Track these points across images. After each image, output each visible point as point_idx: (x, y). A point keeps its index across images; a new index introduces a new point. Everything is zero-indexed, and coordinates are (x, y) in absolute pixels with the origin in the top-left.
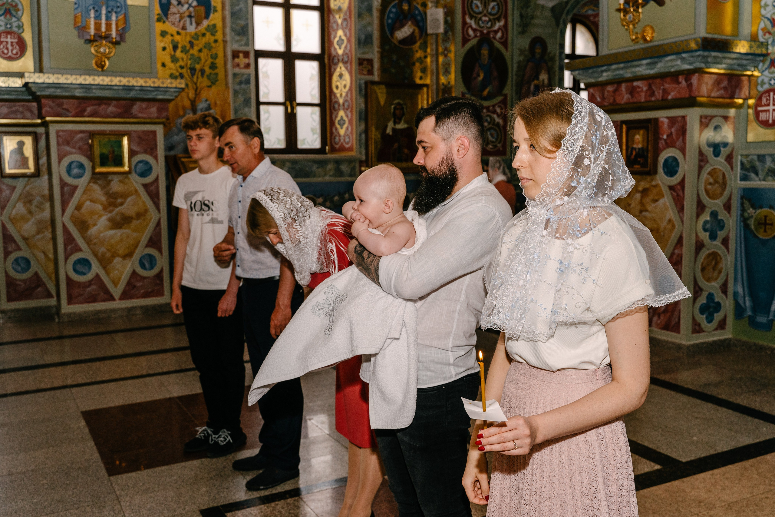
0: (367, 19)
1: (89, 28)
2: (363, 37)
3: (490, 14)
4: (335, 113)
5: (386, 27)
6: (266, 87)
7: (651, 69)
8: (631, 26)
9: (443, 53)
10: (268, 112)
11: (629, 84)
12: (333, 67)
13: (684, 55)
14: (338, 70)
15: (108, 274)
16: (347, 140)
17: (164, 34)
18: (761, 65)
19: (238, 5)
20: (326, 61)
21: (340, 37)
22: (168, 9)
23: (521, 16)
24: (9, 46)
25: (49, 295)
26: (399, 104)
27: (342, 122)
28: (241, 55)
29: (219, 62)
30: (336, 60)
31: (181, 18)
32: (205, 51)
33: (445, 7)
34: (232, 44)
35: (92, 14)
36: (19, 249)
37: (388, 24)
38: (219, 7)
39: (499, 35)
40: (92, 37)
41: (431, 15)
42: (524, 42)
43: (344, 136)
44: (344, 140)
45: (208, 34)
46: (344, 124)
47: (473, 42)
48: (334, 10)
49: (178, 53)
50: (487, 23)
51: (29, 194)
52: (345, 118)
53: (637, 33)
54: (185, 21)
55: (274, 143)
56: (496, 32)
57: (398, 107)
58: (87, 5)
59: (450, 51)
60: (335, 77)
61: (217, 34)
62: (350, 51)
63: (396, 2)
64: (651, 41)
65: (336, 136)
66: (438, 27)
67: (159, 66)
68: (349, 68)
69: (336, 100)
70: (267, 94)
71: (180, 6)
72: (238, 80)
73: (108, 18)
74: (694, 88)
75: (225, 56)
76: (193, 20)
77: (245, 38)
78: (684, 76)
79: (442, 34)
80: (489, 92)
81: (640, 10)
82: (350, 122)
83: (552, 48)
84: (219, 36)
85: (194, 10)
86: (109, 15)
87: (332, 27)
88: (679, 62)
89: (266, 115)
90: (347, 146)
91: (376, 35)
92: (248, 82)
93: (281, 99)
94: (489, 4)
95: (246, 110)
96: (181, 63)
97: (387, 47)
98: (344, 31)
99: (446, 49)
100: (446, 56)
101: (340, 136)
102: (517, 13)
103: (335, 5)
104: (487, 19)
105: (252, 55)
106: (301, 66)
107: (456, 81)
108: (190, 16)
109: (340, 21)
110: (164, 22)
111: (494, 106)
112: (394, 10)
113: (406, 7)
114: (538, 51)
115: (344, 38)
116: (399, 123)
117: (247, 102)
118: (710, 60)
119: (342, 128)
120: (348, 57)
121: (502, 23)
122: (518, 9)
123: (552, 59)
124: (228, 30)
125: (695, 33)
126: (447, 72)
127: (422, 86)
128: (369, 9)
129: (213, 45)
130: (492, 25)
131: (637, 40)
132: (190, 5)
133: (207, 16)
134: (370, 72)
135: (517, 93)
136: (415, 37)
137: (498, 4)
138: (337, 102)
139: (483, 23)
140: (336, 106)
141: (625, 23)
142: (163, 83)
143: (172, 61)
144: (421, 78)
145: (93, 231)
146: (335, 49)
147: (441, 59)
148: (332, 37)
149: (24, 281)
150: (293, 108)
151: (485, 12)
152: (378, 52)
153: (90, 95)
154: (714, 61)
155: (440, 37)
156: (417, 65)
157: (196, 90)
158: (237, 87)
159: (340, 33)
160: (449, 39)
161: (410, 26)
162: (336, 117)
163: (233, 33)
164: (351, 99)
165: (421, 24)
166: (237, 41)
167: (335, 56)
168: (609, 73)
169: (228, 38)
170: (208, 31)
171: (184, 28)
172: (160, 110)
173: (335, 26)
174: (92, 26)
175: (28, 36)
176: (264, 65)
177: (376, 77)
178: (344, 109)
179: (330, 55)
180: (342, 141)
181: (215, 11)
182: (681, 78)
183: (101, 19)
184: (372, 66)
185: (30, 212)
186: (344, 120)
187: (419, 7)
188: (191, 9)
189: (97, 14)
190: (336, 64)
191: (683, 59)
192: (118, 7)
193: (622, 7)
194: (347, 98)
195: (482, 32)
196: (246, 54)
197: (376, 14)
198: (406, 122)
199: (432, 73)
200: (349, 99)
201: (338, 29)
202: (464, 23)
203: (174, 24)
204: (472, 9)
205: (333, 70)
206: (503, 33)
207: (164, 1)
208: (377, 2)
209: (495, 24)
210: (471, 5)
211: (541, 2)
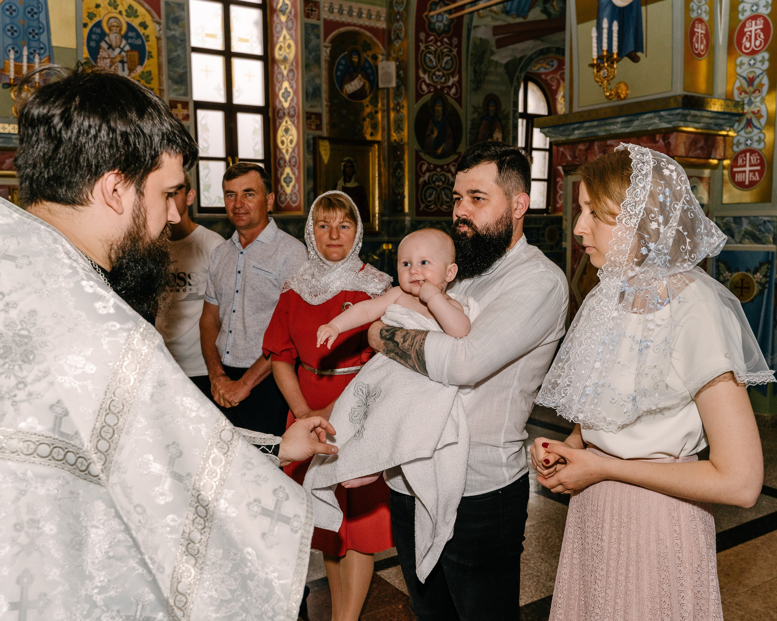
0: (315, 71)
1: (9, 71)
2: (311, 90)
3: (444, 69)
4: (280, 170)
5: (335, 80)
6: (206, 141)
7: (627, 127)
8: (605, 82)
9: (395, 109)
10: (208, 168)
11: (602, 143)
12: (278, 121)
13: (662, 113)
14: (284, 124)
16: (294, 199)
18: (736, 125)
19: (176, 51)
20: (270, 115)
21: (286, 88)
22: (98, 53)
23: (475, 72)
26: (349, 161)
27: (288, 180)
28: (179, 106)
30: (281, 114)
31: (113, 63)
33: (397, 60)
34: (169, 94)
35: (12, 55)
37: (337, 76)
39: (453, 91)
40: (12, 81)
41: (383, 68)
42: (478, 99)
43: (291, 195)
44: (291, 199)
46: (291, 182)
47: (426, 98)
48: (278, 61)
50: (441, 78)
52: (291, 175)
53: (611, 90)
54: (117, 66)
55: (214, 202)
56: (450, 88)
57: (348, 164)
58: (5, 46)
59: (403, 107)
60: (280, 132)
61: (152, 82)
62: (297, 104)
63: (346, 53)
64: (625, 98)
65: (282, 194)
66: (390, 81)
68: (296, 122)
69: (281, 156)
70: (207, 148)
71: (111, 50)
73: (30, 60)
74: (672, 148)
76: (126, 66)
77: (183, 87)
78: (662, 135)
79: (393, 88)
80: (443, 150)
81: (615, 66)
82: (297, 180)
83: (506, 106)
84: (155, 84)
85: (127, 55)
86: (32, 56)
87: (277, 78)
88: (656, 120)
89: (206, 171)
90: (294, 205)
91: (324, 87)
93: (222, 154)
94: (443, 59)
97: (336, 101)
98: (290, 83)
99: (398, 104)
100: (398, 112)
101: (286, 195)
102: (470, 68)
103: (280, 55)
104: (440, 73)
105: (191, 106)
106: (242, 118)
107: (409, 138)
108: (122, 62)
109: (285, 73)
111: (448, 165)
112: (343, 62)
113: (355, 59)
114: (492, 108)
115: (289, 90)
116: (349, 182)
118: (689, 118)
119: (288, 186)
120: (295, 110)
121: (456, 79)
122: (471, 65)
123: (507, 117)
124: (164, 78)
125: (672, 91)
126: (399, 128)
127: (373, 143)
128: (317, 60)
130: (446, 79)
131: (610, 97)
132: (122, 50)
133: (141, 63)
134: (319, 127)
136: (366, 91)
137: (452, 59)
138: (283, 158)
139: (437, 78)
140: (282, 162)
141: (597, 79)
144: (371, 134)
146: (280, 102)
147: (392, 115)
148: (277, 89)
151: (439, 67)
152: (327, 106)
153: (11, 145)
154: (693, 120)
155: (391, 91)
156: (368, 120)
159: (286, 84)
160: (401, 93)
161: (360, 79)
162: (282, 174)
163: (170, 82)
164: (299, 155)
165: (371, 78)
166: (175, 90)
167: (280, 109)
168: (581, 131)
169: (165, 87)
170: (143, 79)
173: (280, 77)
174: (12, 69)
176: (203, 118)
177: (325, 132)
178: (290, 166)
179: (274, 109)
180: (288, 199)
181: (151, 56)
182: (658, 137)
183: (22, 62)
184: (321, 120)
186: (291, 178)
187: (369, 59)
188: (123, 54)
189: (18, 55)
190: (282, 118)
191: (661, 117)
192: (42, 48)
193: (595, 62)
194: (293, 154)
195: (435, 88)
196: (185, 105)
197: (324, 65)
198: (356, 181)
199: (383, 130)
200: (296, 155)
201: (283, 81)
202: (418, 77)
204: (425, 63)
205: (278, 124)
206: (457, 88)
207: (93, 44)
208: (325, 53)
209: (449, 79)
210: (425, 59)
211: (495, 58)
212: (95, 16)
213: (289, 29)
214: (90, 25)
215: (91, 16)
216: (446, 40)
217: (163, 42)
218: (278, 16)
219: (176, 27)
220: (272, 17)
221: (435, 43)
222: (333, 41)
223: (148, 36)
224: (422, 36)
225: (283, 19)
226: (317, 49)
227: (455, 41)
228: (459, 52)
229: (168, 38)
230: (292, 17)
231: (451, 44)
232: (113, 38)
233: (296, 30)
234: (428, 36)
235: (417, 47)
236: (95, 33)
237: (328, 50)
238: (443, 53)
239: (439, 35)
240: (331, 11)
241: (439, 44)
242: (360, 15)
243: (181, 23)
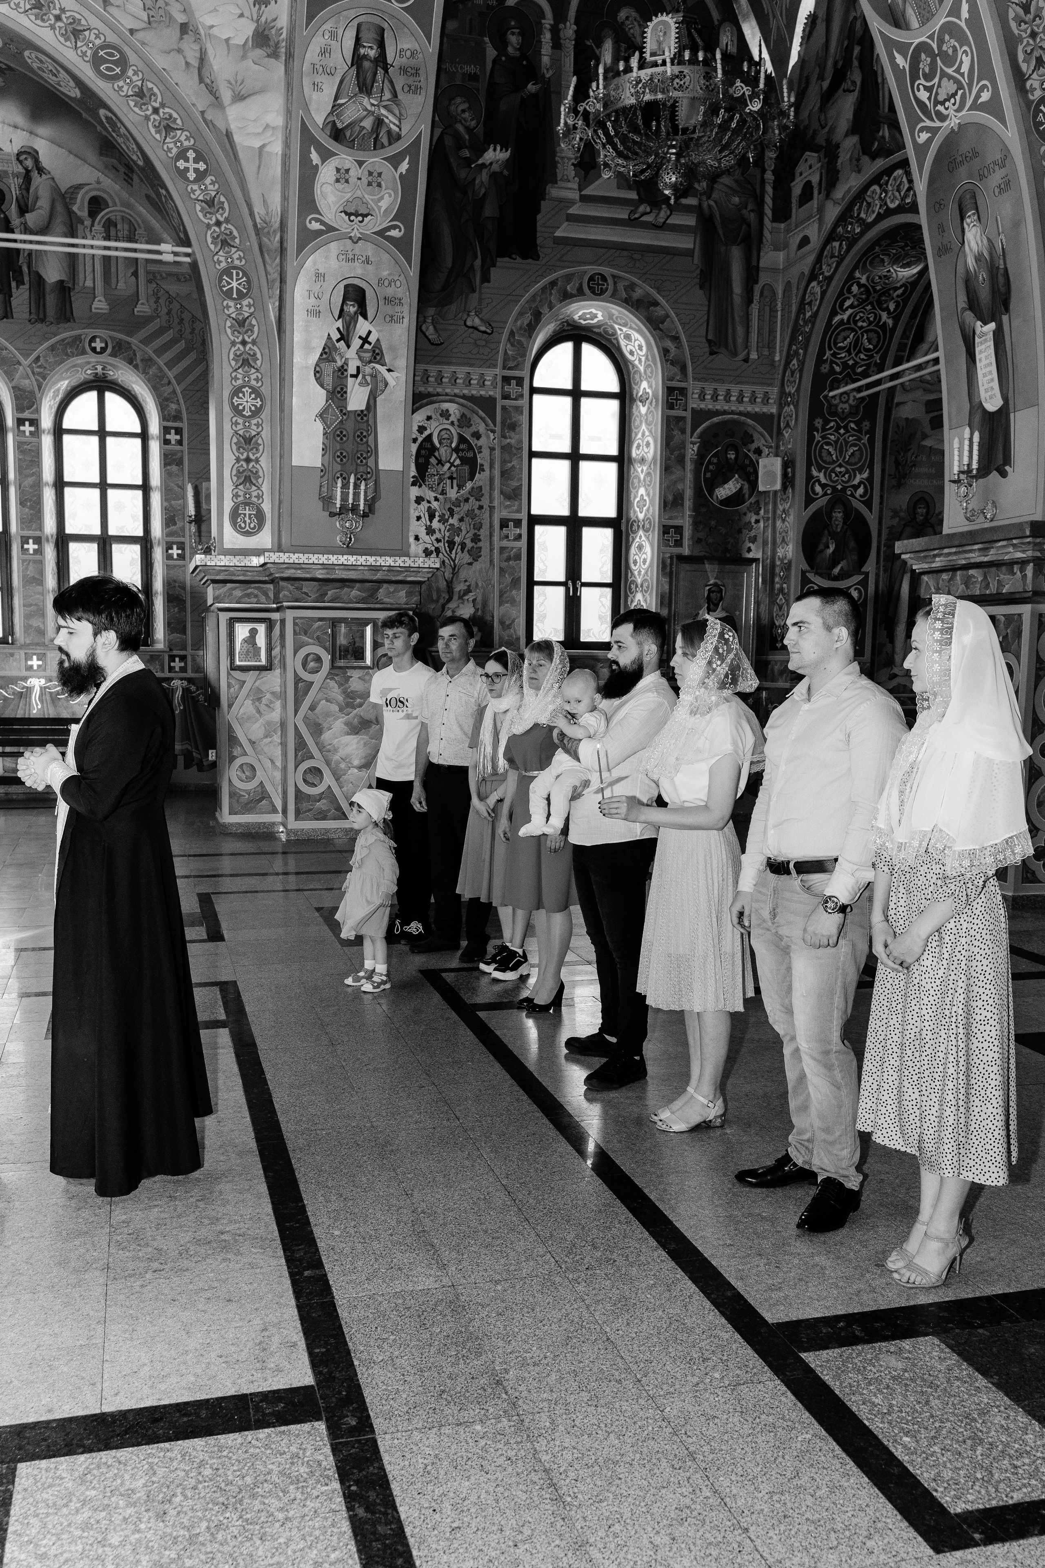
0: (677, 473)
2: (670, 498)
3: (847, 463)
4: (631, 596)
6: (543, 562)
7: (985, 556)
8: (965, 502)
9: (780, 517)
10: (544, 594)
12: (631, 535)
13: (1016, 541)
14: (638, 539)
15: (341, 787)
17: (419, 500)
19: (511, 462)
20: (623, 529)
21: (642, 496)
22: (426, 470)
23: (897, 463)
24: (247, 519)
25: (274, 811)
26: (715, 585)
28: (511, 524)
29: (484, 533)
30: (635, 527)
31: (441, 480)
32: (467, 519)
33: (784, 455)
34: (501, 511)
36: (245, 754)
38: (486, 467)
39: (861, 491)
45: (472, 499)
47: (821, 502)
48: (635, 462)
49: (435, 524)
50: (844, 476)
51: (259, 690)
54: (446, 484)
56: (856, 488)
57: (715, 588)
59: (789, 515)
60: (633, 550)
61: (483, 499)
62: (654, 514)
64: (992, 520)
66: (774, 483)
67: (412, 539)
68: (651, 537)
69: (633, 579)
70: (545, 571)
71: (440, 466)
72: (505, 555)
75: (491, 526)
76: (455, 482)
77: (517, 503)
79: (780, 491)
80: (842, 569)
84: (485, 502)
85: (457, 471)
87: (632, 483)
88: (1011, 549)
89: (542, 599)
91: (689, 493)
92: (518, 557)
93: (561, 578)
94: (847, 451)
95: (514, 592)
96: (438, 535)
98: (647, 489)
99: (785, 512)
100: (784, 520)
103: (638, 455)
105: (525, 524)
106: (588, 534)
107: (794, 554)
108: (451, 478)
109: (642, 476)
110: (420, 486)
112: (715, 461)
113: (732, 455)
114: (921, 511)
115: (646, 498)
116: (715, 609)
117: (515, 583)
120: (650, 523)
121: (866, 475)
124: (496, 493)
125: (1035, 512)
127: (750, 561)
128: (681, 460)
129: (477, 511)
130: (850, 477)
131: (972, 519)
132: (452, 465)
133: (472, 478)
134: (679, 543)
135: (885, 571)
136: (743, 496)
137: (860, 449)
138: (635, 582)
139: (837, 475)
140: (633, 586)
141: (959, 498)
142: (414, 562)
143: (427, 534)
144: (749, 550)
145: (326, 736)
146: (635, 512)
147: (779, 523)
148: (632, 496)
149: (248, 792)
150: (575, 589)
151: (841, 461)
152: (690, 516)
153: (333, 576)
155: (777, 496)
156: (745, 532)
157: (454, 569)
158: (504, 564)
159: (642, 491)
160: (789, 497)
161: (737, 480)
162: (633, 600)
163: (503, 497)
164: (652, 578)
166: (508, 507)
167: (634, 521)
169: (496, 503)
170: (472, 495)
171: (443, 493)
172: (409, 594)
173: (636, 481)
175: (266, 507)
176: (543, 535)
177: (686, 550)
178: (642, 591)
179: (628, 521)
181: (483, 470)
182: (1015, 568)
184: (682, 534)
185: (259, 712)
187: (750, 454)
188: (453, 469)
190: (635, 532)
191: (1015, 545)
193: (956, 477)
194: (646, 577)
195: (834, 489)
196: (518, 523)
197: (689, 466)
198: (725, 608)
199: (765, 543)
200: (648, 579)
201: (640, 487)
203: (431, 488)
204: (822, 457)
205: (631, 539)
206: (865, 487)
207: (422, 460)
208: (691, 451)
209: (855, 476)
210: (820, 452)
211: (927, 443)
212: (425, 429)
213: (648, 424)
214: (420, 440)
215: (421, 429)
216: (853, 425)
217: (497, 453)
218: (637, 407)
219: (512, 434)
220: (631, 408)
221: (837, 431)
222: (700, 436)
223: (480, 447)
224: (818, 423)
225: (643, 410)
226: (682, 446)
227: (866, 425)
228: (872, 441)
229: (503, 448)
230: (652, 409)
231: (860, 431)
232: (443, 452)
233: (656, 426)
234: (826, 422)
235: (811, 438)
236: (425, 449)
237: (695, 449)
238: (847, 443)
239: (842, 420)
240: (702, 398)
241: (842, 431)
242: (740, 400)
243: (517, 429)
